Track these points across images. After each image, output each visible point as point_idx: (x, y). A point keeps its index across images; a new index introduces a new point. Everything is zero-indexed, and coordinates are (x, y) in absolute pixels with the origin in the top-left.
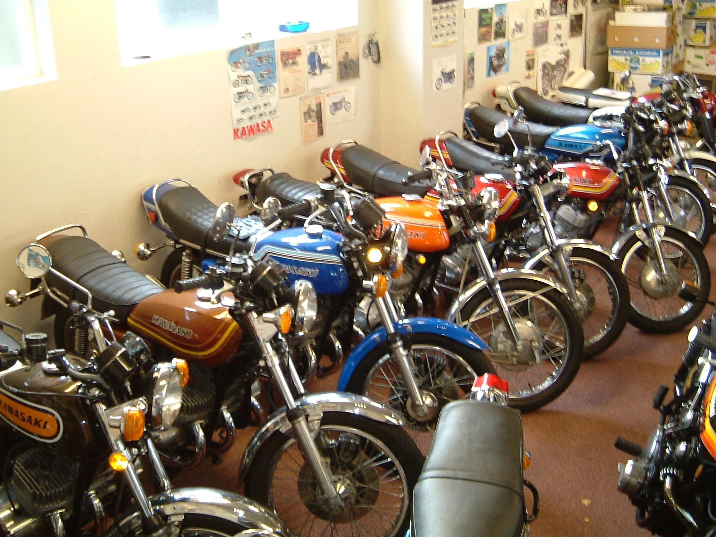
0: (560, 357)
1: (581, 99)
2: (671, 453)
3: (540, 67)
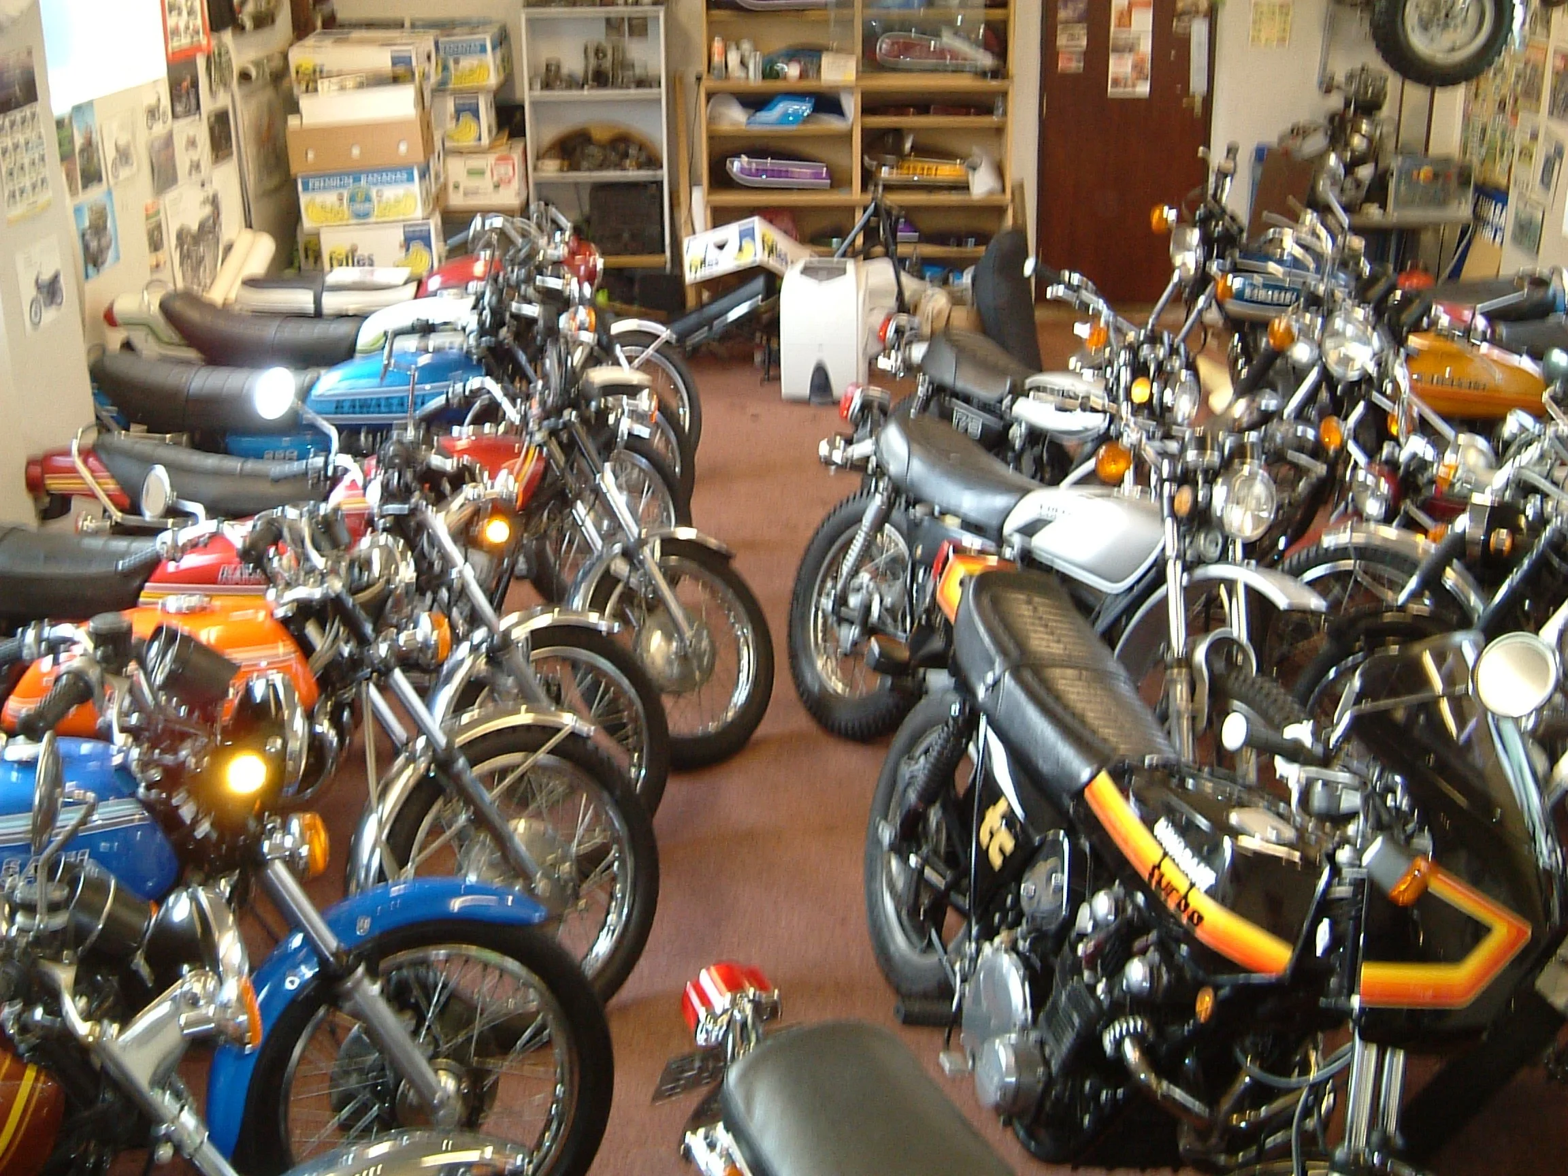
1: (302, 299)
2: (1109, 990)
3: (174, 241)
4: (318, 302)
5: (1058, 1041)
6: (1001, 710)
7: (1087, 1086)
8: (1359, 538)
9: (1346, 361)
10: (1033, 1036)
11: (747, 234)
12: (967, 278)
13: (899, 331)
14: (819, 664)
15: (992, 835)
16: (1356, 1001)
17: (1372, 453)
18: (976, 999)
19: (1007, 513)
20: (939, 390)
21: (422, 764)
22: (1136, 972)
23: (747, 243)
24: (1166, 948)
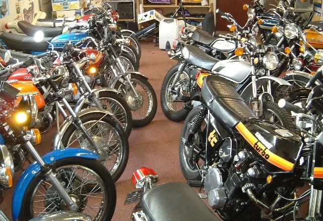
0: (118, 151)
1: (51, 24)
2: (244, 176)
3: (22, 12)
4: (54, 24)
5: (230, 190)
6: (213, 108)
7: (237, 201)
8: (295, 74)
9: (290, 34)
10: (223, 189)
11: (152, 13)
12: (201, 24)
13: (186, 31)
14: (168, 104)
15: (211, 138)
16: (312, 178)
17: (297, 55)
18: (207, 180)
19: (213, 66)
20: (196, 43)
21: (71, 122)
22: (251, 172)
23: (152, 15)
24: (258, 165)
